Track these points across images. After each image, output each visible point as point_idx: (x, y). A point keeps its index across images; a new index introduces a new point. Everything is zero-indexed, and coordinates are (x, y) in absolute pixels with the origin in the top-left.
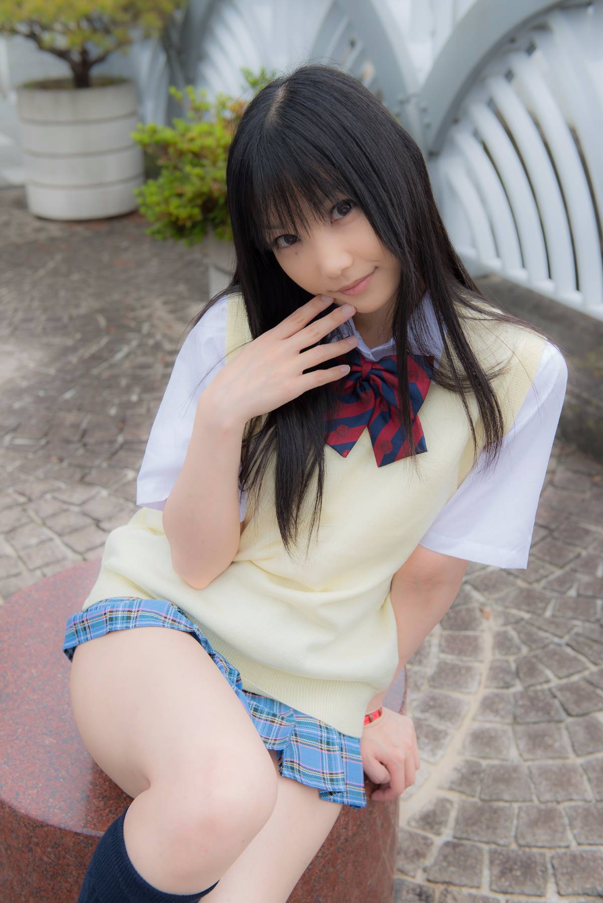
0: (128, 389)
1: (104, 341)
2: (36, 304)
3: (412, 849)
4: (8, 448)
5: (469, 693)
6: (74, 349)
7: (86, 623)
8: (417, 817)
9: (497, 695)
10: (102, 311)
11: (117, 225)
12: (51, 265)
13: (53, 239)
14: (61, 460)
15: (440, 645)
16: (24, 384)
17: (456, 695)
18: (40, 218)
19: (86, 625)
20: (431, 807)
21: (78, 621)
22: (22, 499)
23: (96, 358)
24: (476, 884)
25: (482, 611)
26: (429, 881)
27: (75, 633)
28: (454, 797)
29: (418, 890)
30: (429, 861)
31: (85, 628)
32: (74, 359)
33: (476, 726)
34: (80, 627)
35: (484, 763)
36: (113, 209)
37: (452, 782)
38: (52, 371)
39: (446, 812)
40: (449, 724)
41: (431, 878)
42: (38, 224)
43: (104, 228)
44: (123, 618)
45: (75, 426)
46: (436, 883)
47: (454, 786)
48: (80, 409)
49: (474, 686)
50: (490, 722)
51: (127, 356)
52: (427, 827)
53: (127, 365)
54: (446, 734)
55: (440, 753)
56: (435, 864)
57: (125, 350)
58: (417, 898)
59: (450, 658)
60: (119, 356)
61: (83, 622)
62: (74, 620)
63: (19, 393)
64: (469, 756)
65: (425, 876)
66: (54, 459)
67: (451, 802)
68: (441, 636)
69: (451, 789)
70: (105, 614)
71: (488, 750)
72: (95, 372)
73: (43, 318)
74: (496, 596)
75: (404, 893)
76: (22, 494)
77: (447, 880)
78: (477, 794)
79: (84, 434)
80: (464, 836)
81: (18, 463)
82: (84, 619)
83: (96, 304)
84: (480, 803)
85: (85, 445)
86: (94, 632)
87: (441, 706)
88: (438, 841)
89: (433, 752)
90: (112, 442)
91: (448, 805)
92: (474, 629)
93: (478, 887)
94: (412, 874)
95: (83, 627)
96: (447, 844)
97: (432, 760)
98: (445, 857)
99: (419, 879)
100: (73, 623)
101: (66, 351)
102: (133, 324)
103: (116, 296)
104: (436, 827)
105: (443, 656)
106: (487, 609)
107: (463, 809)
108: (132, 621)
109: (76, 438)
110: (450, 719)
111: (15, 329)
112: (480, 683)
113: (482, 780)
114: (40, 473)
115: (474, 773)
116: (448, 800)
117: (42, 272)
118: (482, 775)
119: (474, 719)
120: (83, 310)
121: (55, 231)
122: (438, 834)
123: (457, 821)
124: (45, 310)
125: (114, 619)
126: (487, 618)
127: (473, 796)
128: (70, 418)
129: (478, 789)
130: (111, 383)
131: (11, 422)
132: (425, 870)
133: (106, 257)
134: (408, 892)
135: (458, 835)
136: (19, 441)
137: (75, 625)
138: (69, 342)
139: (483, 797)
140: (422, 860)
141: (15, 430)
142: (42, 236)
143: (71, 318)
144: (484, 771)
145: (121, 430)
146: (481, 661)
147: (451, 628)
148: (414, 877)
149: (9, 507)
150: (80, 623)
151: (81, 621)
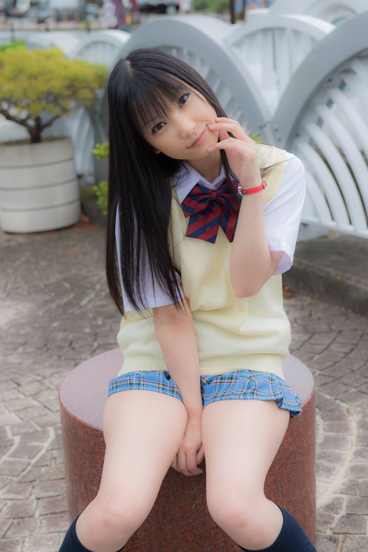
0: (94, 318)
1: (71, 296)
2: (19, 279)
3: (322, 520)
4: (21, 354)
5: (346, 450)
6: (52, 301)
7: (118, 383)
8: (323, 507)
9: (363, 449)
10: (66, 280)
11: (64, 234)
12: (23, 259)
13: (20, 245)
14: (59, 357)
15: (324, 429)
16: (23, 321)
17: (338, 451)
18: (8, 233)
19: (118, 385)
20: (331, 502)
21: (114, 382)
22: (39, 378)
23: (68, 304)
24: (363, 532)
25: (348, 412)
26: (334, 533)
27: (112, 389)
28: (345, 497)
29: (329, 538)
30: (333, 525)
31: (117, 386)
32: (53, 306)
33: (352, 464)
34: (115, 385)
35: (360, 481)
36: (60, 224)
37: (342, 490)
38: (40, 313)
39: (341, 503)
40: (335, 464)
41: (336, 532)
42: (7, 237)
43: (55, 236)
44: (136, 384)
45: (64, 339)
46: (340, 534)
47: (343, 491)
48: (65, 330)
49: (348, 446)
50: (361, 462)
51: (90, 301)
52: (330, 510)
53: (90, 306)
54: (334, 469)
55: (332, 477)
56: (337, 525)
57: (87, 299)
58: (328, 541)
59: (331, 434)
60: (83, 303)
61: (116, 383)
62: (112, 382)
63: (22, 325)
64: (350, 477)
65: (332, 532)
66: (55, 357)
67: (343, 499)
68: (324, 425)
69: (342, 493)
70: (127, 380)
71: (361, 474)
72: (71, 311)
73: (26, 287)
74: (356, 404)
75: (321, 539)
76: (38, 375)
77: (346, 532)
78: (358, 495)
79: (71, 344)
80: (353, 513)
81: (31, 361)
82: (117, 382)
83: (61, 277)
84: (360, 498)
85: (73, 349)
86: (121, 388)
87: (329, 456)
88: (337, 517)
89: (328, 477)
90: (91, 346)
91: (341, 500)
92: (344, 420)
93: (364, 534)
94: (324, 531)
95: (116, 385)
96: (343, 517)
97: (328, 481)
98: (343, 522)
99: (329, 533)
100: (111, 383)
101: (46, 302)
102: (88, 285)
103: (73, 271)
104: (335, 510)
105: (326, 433)
106: (352, 411)
107: (350, 501)
108: (141, 386)
109: (67, 345)
110: (336, 462)
111: (9, 294)
112: (352, 445)
113: (360, 488)
114: (47, 364)
115: (354, 485)
116: (340, 498)
117: (18, 263)
118: (360, 486)
119: (351, 461)
120: (52, 280)
121: (20, 240)
122: (337, 513)
123: (347, 507)
124: (26, 283)
125: (132, 384)
126: (352, 415)
127: (356, 496)
128: (60, 335)
129: (358, 492)
130: (83, 316)
131: (20, 340)
132: (331, 529)
133: (61, 252)
134: (323, 538)
135: (349, 512)
136: (28, 350)
137: (112, 384)
138: (48, 298)
139: (362, 495)
140: (329, 525)
141: (24, 344)
142: (13, 243)
143: (45, 285)
144: (361, 484)
145: (95, 340)
146: (351, 435)
147: (330, 420)
148: (325, 533)
149: (32, 382)
150: (115, 383)
151: (115, 382)
